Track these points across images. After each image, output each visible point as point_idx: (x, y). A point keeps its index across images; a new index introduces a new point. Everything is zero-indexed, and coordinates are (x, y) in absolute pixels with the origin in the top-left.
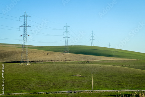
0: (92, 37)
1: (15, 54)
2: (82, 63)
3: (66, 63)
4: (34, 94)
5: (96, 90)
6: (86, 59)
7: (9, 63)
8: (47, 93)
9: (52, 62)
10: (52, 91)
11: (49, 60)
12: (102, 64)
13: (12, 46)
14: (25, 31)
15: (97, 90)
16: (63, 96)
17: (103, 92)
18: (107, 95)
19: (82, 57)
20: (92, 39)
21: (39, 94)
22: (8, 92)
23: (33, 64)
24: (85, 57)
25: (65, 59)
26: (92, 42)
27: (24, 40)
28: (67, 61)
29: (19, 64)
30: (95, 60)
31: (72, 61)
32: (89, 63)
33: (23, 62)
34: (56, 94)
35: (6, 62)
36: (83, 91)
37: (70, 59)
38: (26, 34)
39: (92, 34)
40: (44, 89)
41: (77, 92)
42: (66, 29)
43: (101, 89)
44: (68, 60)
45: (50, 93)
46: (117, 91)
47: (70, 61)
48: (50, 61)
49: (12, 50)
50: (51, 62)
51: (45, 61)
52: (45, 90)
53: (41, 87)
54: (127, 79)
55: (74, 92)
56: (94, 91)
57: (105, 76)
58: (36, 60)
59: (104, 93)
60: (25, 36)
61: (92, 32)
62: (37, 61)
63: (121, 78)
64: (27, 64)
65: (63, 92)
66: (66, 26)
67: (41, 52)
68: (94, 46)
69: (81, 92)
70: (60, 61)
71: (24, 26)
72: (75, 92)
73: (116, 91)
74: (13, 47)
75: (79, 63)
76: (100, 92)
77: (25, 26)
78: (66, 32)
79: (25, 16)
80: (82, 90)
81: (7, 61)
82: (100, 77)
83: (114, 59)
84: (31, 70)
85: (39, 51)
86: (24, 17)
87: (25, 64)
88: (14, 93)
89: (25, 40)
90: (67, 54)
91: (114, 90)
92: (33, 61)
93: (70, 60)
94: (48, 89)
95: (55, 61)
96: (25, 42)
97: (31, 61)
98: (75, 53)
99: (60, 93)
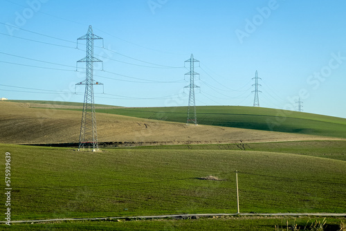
0: (256, 85)
1: (69, 126)
2: (229, 147)
3: (189, 147)
4: (98, 220)
5: (247, 212)
6: (238, 139)
7: (53, 148)
8: (127, 219)
9: (156, 144)
10: (142, 215)
11: (149, 140)
12: (275, 151)
13: (68, 107)
14: (89, 72)
15: (247, 214)
16: (163, 226)
17: (262, 218)
18: (269, 226)
19: (229, 134)
20: (256, 91)
21: (108, 220)
22: (39, 215)
23: (109, 150)
24: (235, 133)
25: (188, 139)
26: (256, 98)
27: (86, 93)
28: (192, 144)
29: (76, 149)
30: (258, 142)
31: (203, 144)
32: (243, 147)
33: (85, 145)
34: (149, 221)
35: (49, 145)
36: (215, 216)
37: (198, 138)
38: (92, 80)
39: (256, 78)
40: (124, 210)
41: (200, 217)
42: (192, 67)
43: (259, 209)
44: (194, 140)
45: (135, 219)
46: (298, 216)
47: (200, 144)
48: (151, 143)
49: (64, 117)
50: (152, 145)
51: (139, 143)
52: (126, 212)
53: (118, 204)
54: (328, 188)
55: (193, 217)
56: (242, 214)
57: (276, 180)
58: (118, 141)
59: (263, 220)
60: (89, 83)
61: (256, 73)
62: (120, 143)
63: (313, 185)
64: (94, 150)
65: (166, 217)
66: (192, 61)
67: (131, 122)
68: (260, 106)
69: (209, 217)
70: (176, 144)
71: (87, 62)
72: (195, 218)
73: (294, 216)
74: (68, 109)
75: (219, 147)
76: (254, 218)
77: (89, 60)
78: (192, 73)
79: (90, 38)
80: (212, 213)
81: (51, 142)
82: (263, 181)
83: (306, 139)
84: (101, 165)
85: (127, 119)
86: (88, 39)
87: (89, 149)
88: (52, 217)
89: (89, 93)
90: (193, 125)
91: (291, 214)
92: (111, 143)
93: (198, 140)
94: (132, 209)
95: (164, 144)
96: (89, 97)
97: (107, 143)
98: (214, 124)
99: (159, 218)
